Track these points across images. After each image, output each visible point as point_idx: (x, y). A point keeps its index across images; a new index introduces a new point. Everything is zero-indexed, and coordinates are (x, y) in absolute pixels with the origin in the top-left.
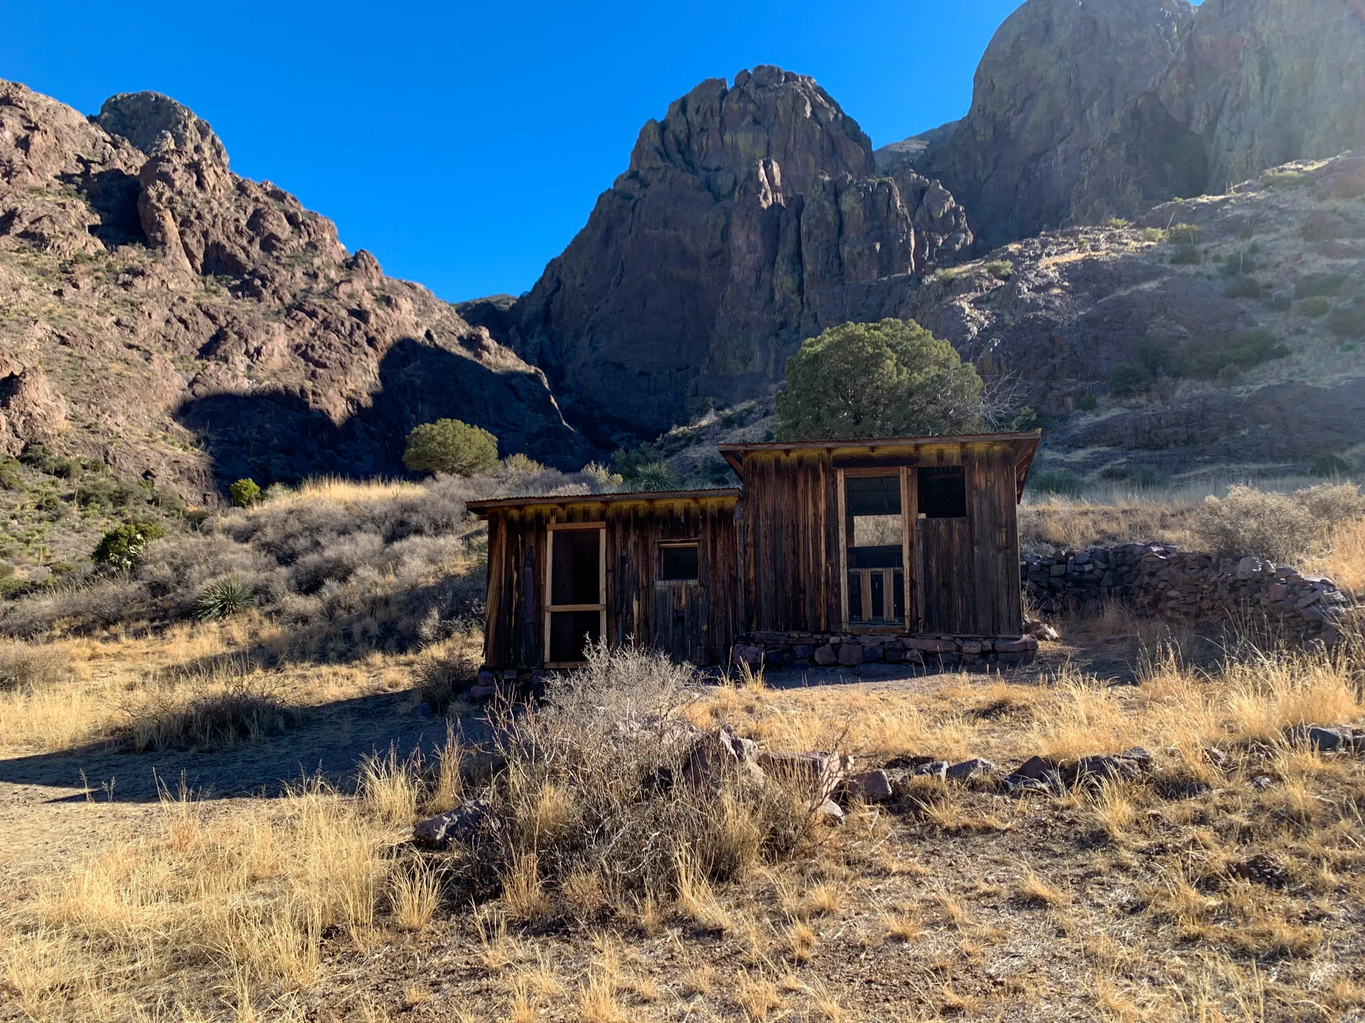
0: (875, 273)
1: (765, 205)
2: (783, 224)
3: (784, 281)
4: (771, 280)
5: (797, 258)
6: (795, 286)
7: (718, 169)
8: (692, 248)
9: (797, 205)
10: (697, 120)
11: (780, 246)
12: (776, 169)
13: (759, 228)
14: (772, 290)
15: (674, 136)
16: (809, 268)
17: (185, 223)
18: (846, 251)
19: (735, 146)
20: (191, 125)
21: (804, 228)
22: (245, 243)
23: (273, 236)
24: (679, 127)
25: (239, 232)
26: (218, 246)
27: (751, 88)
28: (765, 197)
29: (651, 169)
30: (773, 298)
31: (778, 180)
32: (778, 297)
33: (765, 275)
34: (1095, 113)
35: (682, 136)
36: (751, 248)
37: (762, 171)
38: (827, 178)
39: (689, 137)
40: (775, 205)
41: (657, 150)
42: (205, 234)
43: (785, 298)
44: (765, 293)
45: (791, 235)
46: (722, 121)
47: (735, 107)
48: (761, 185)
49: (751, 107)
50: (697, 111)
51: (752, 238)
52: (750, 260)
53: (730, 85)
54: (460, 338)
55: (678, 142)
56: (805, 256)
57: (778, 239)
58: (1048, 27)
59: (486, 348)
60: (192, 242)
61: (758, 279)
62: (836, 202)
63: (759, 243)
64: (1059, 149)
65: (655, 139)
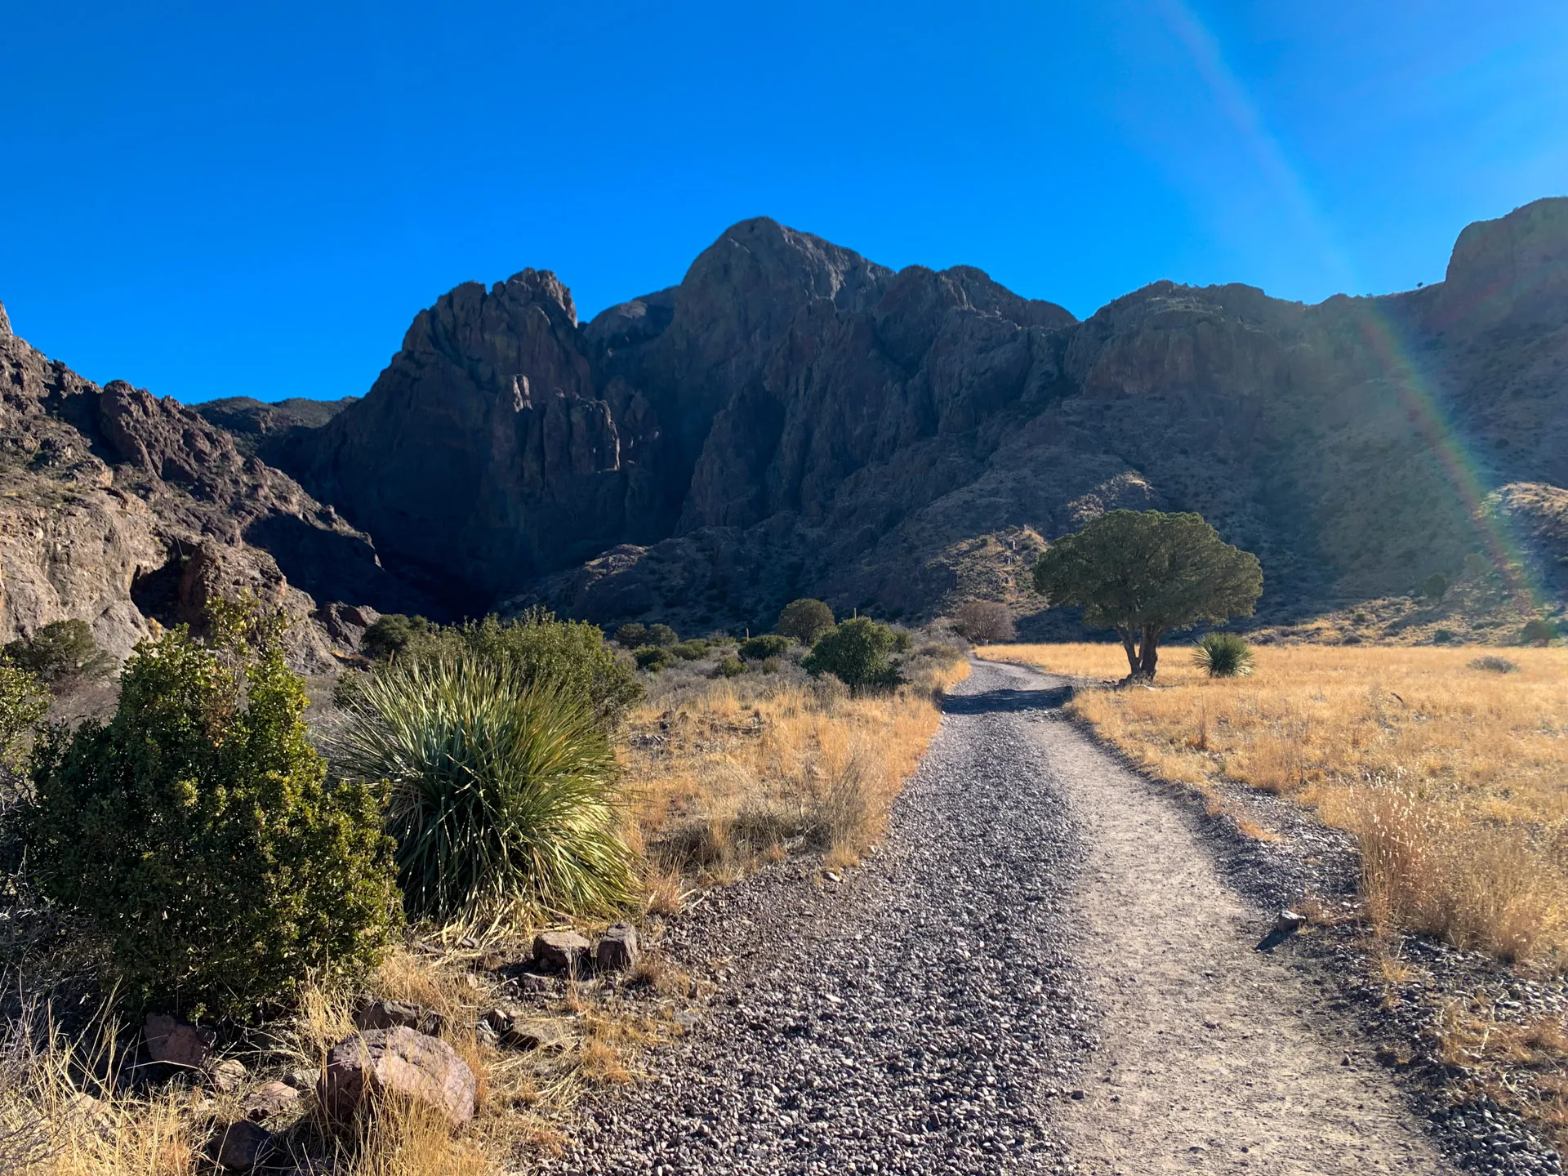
0: (593, 468)
1: (517, 410)
3: (531, 466)
5: (540, 451)
7: (480, 360)
9: (540, 410)
10: (462, 316)
12: (526, 384)
15: (444, 326)
16: (548, 459)
17: (149, 446)
18: (574, 450)
19: (493, 344)
21: (545, 430)
22: (184, 456)
23: (202, 451)
24: (445, 318)
25: (180, 449)
26: (171, 460)
27: (505, 300)
28: (518, 405)
29: (424, 353)
30: (522, 476)
31: (527, 391)
34: (758, 339)
35: (450, 327)
37: (516, 386)
38: (562, 395)
39: (455, 327)
40: (526, 408)
41: (429, 336)
42: (163, 452)
46: (483, 322)
47: (493, 313)
48: (515, 395)
49: (505, 315)
50: (462, 308)
53: (489, 290)
54: (315, 513)
55: (446, 331)
56: (546, 449)
58: (727, 269)
59: (334, 521)
60: (156, 458)
62: (568, 415)
64: (733, 361)
65: (427, 327)
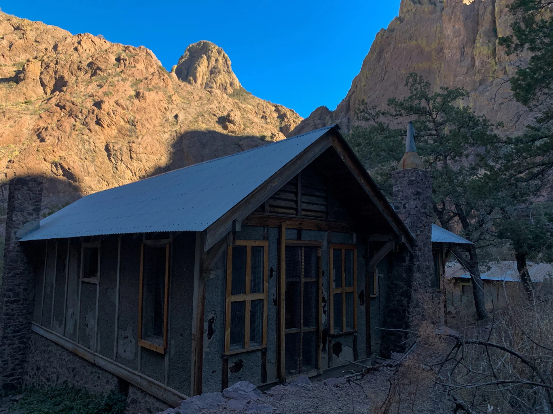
2: (481, 13)
4: (472, 52)
6: (490, 52)
8: (427, 49)
11: (479, 27)
13: (462, 19)
14: (473, 58)
20: (214, 50)
32: (477, 63)
33: (468, 50)
36: (457, 33)
43: (483, 62)
44: (467, 62)
45: (487, 18)
51: (457, 27)
52: (456, 42)
57: (478, 23)
61: (462, 54)
63: (462, 28)
